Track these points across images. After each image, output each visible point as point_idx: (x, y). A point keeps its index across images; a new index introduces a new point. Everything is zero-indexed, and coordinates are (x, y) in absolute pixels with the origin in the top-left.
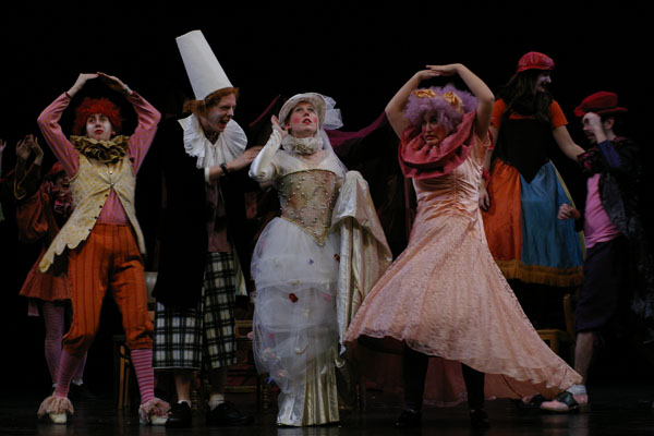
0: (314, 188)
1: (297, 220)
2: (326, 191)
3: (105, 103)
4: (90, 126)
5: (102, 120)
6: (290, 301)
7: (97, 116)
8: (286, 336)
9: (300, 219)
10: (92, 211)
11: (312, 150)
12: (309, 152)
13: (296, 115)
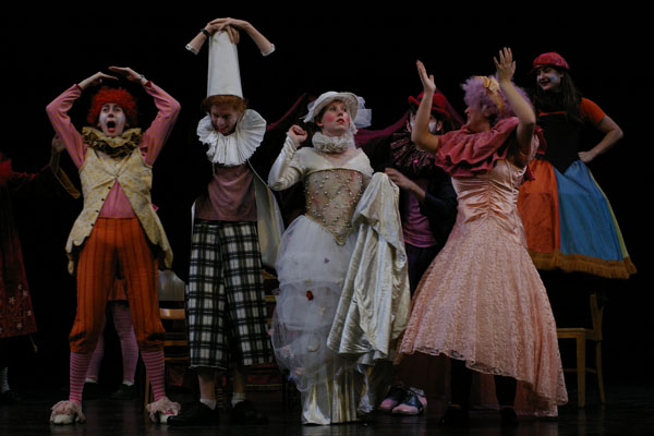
0: (337, 187)
1: (319, 218)
2: (349, 191)
3: (122, 93)
4: (103, 115)
5: (115, 110)
6: (307, 299)
7: (111, 105)
8: (300, 333)
9: (322, 217)
10: (94, 205)
11: (341, 149)
12: (338, 151)
13: (329, 113)
